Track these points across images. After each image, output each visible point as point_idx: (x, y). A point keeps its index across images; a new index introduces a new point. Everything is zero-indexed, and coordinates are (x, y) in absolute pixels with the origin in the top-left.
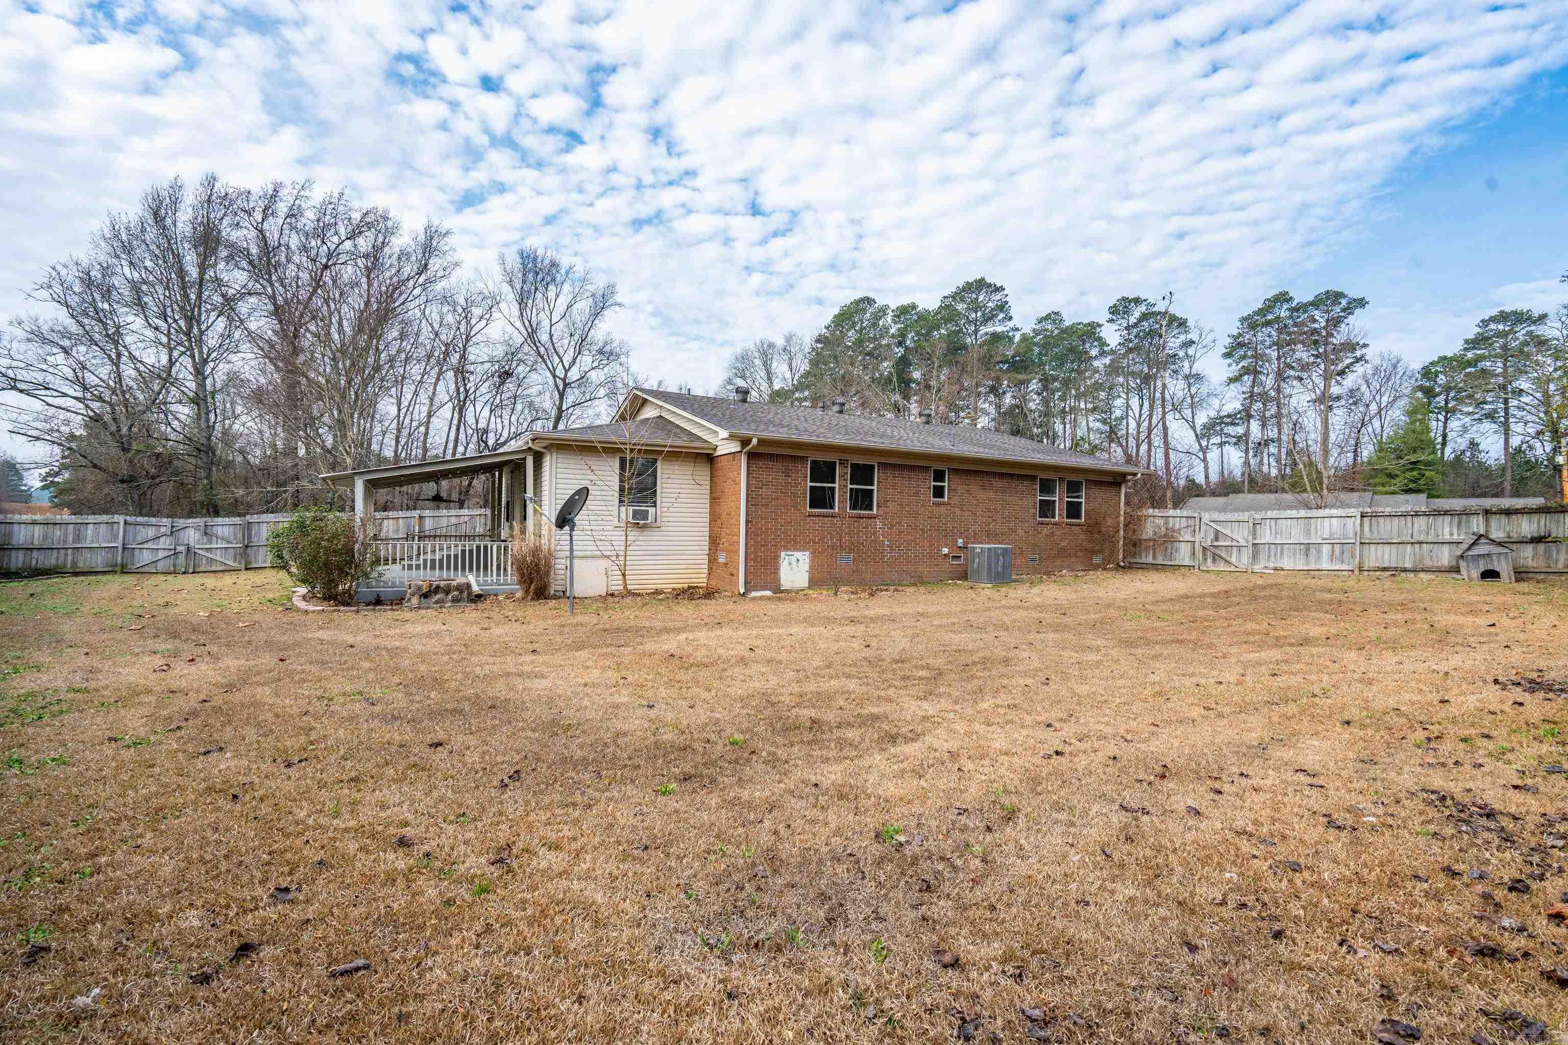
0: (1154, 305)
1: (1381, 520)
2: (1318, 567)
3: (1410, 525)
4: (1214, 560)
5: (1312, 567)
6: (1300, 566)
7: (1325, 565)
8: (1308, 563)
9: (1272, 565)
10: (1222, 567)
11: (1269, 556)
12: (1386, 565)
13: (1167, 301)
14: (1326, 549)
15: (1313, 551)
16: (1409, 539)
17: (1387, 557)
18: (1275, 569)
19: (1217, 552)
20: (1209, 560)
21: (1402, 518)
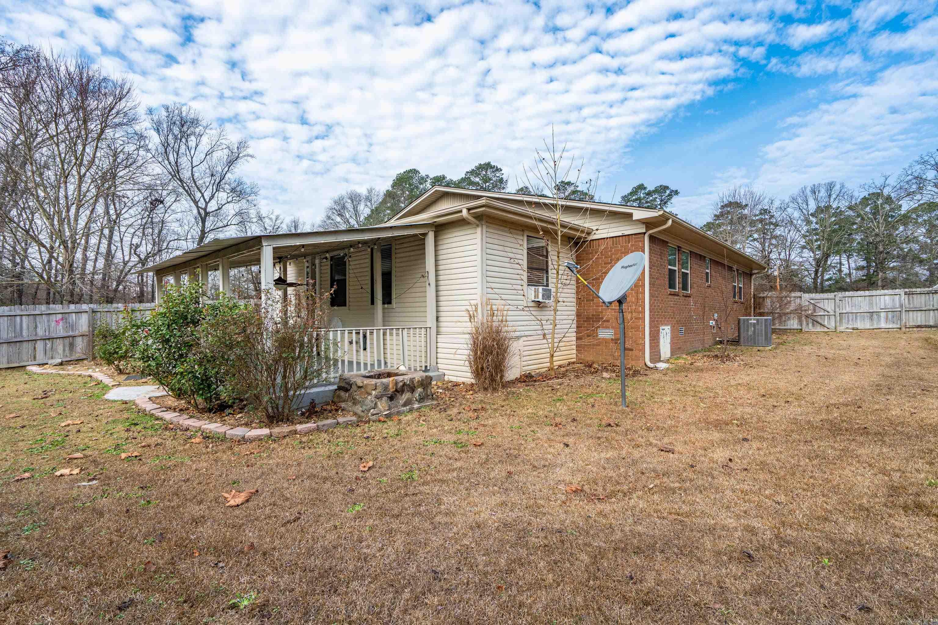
0: (578, 186)
1: (915, 296)
2: (879, 326)
3: (931, 299)
4: (813, 324)
5: (875, 326)
6: (868, 326)
7: (883, 325)
8: (873, 325)
9: (851, 327)
10: (819, 329)
11: (848, 321)
12: (919, 324)
13: (588, 184)
14: (883, 315)
15: (875, 316)
16: (931, 307)
17: (919, 319)
18: (853, 329)
19: (815, 318)
20: (810, 325)
21: (927, 295)
